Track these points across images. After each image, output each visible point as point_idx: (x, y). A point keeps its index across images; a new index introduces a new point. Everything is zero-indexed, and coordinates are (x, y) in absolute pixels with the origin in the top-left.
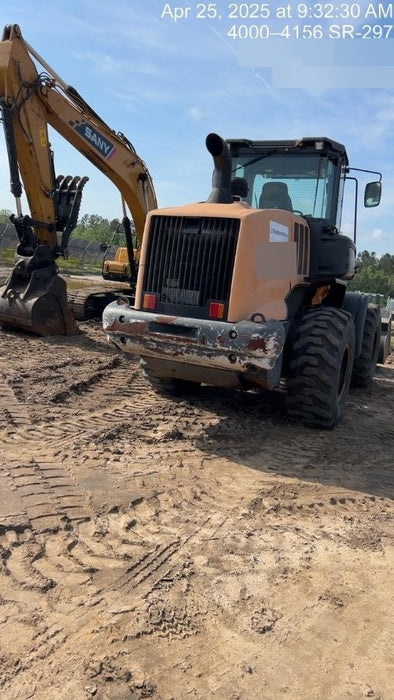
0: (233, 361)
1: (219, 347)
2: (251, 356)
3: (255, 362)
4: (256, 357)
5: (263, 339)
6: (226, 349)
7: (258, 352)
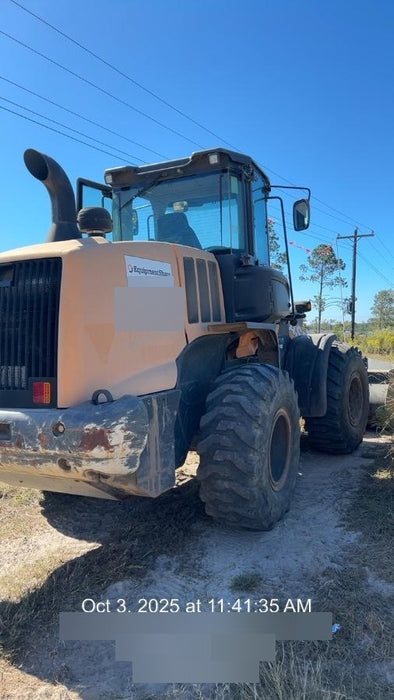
0: (67, 468)
1: (41, 450)
2: (90, 460)
3: (97, 467)
4: (98, 460)
5: (102, 432)
6: (52, 452)
7: (98, 452)
